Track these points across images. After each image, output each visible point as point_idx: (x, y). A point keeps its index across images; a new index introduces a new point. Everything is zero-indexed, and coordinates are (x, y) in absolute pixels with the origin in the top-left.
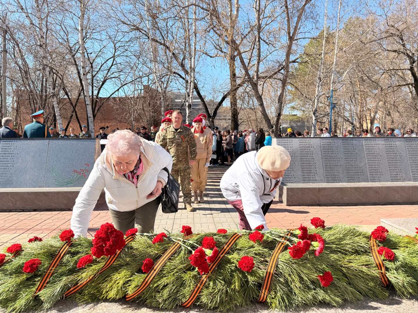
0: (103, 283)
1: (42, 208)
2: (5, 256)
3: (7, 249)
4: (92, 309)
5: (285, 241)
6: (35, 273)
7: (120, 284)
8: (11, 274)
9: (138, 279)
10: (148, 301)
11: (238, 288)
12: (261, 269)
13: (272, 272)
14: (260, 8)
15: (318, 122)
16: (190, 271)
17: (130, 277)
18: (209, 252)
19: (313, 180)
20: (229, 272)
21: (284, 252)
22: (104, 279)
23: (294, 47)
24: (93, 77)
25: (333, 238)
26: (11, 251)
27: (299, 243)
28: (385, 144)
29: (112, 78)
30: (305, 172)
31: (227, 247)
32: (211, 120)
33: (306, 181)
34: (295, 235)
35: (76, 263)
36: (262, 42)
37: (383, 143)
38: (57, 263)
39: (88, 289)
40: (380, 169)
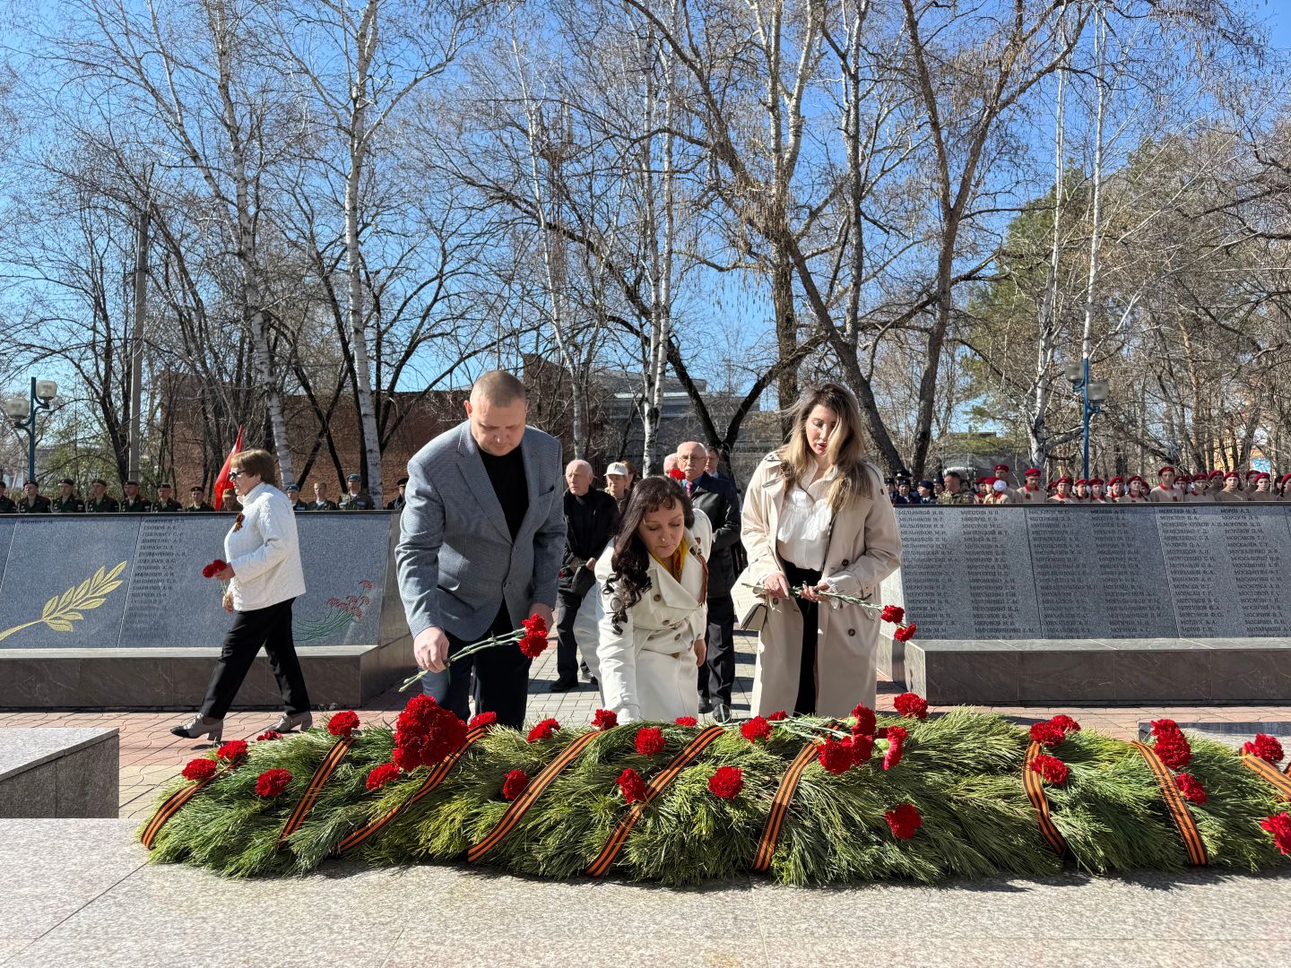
0: (420, 821)
1: (244, 703)
2: (214, 765)
4: (398, 876)
6: (279, 799)
7: (456, 822)
8: (229, 801)
9: (494, 811)
10: (515, 860)
11: (707, 834)
13: (784, 803)
14: (857, 131)
15: (1047, 456)
17: (477, 808)
19: (1006, 630)
22: (424, 814)
24: (380, 334)
25: (936, 736)
26: (227, 755)
28: (1226, 524)
29: (435, 336)
30: (982, 605)
31: (690, 752)
32: (720, 451)
33: (986, 634)
34: (846, 727)
35: (363, 780)
36: (865, 224)
37: (1220, 519)
38: (325, 778)
40: (1212, 598)
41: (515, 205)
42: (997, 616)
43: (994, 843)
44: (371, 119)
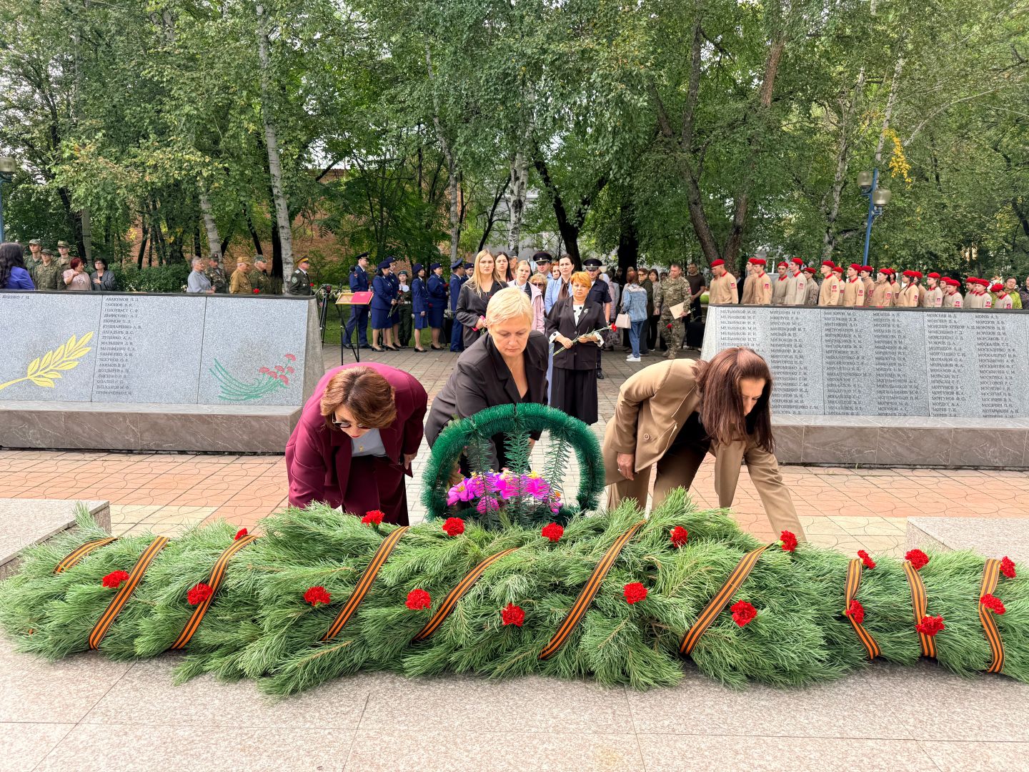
19: (796, 407)
28: (979, 328)
33: (780, 409)
37: (975, 325)
40: (959, 386)
42: (791, 396)
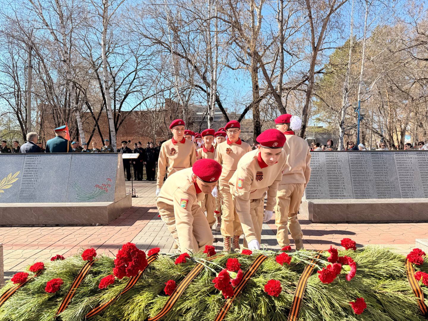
0: (124, 305)
2: (28, 275)
3: (29, 267)
5: (314, 264)
6: (57, 293)
7: (142, 306)
8: (33, 294)
9: (161, 302)
11: (265, 314)
12: (288, 294)
13: (300, 297)
14: (282, 19)
15: (345, 134)
16: (214, 294)
17: (152, 299)
18: (233, 275)
19: (341, 196)
20: (254, 296)
21: (313, 276)
22: (126, 301)
23: (318, 58)
24: (115, 90)
25: (366, 261)
26: (34, 270)
27: (329, 266)
28: (418, 158)
29: (134, 92)
30: (332, 187)
31: (252, 270)
33: (334, 197)
34: (324, 257)
35: (98, 283)
36: (285, 53)
37: (416, 156)
38: (79, 283)
39: (109, 311)
40: (413, 185)
41: (162, 45)
42: (338, 191)
43: (398, 314)
44: (110, 12)
